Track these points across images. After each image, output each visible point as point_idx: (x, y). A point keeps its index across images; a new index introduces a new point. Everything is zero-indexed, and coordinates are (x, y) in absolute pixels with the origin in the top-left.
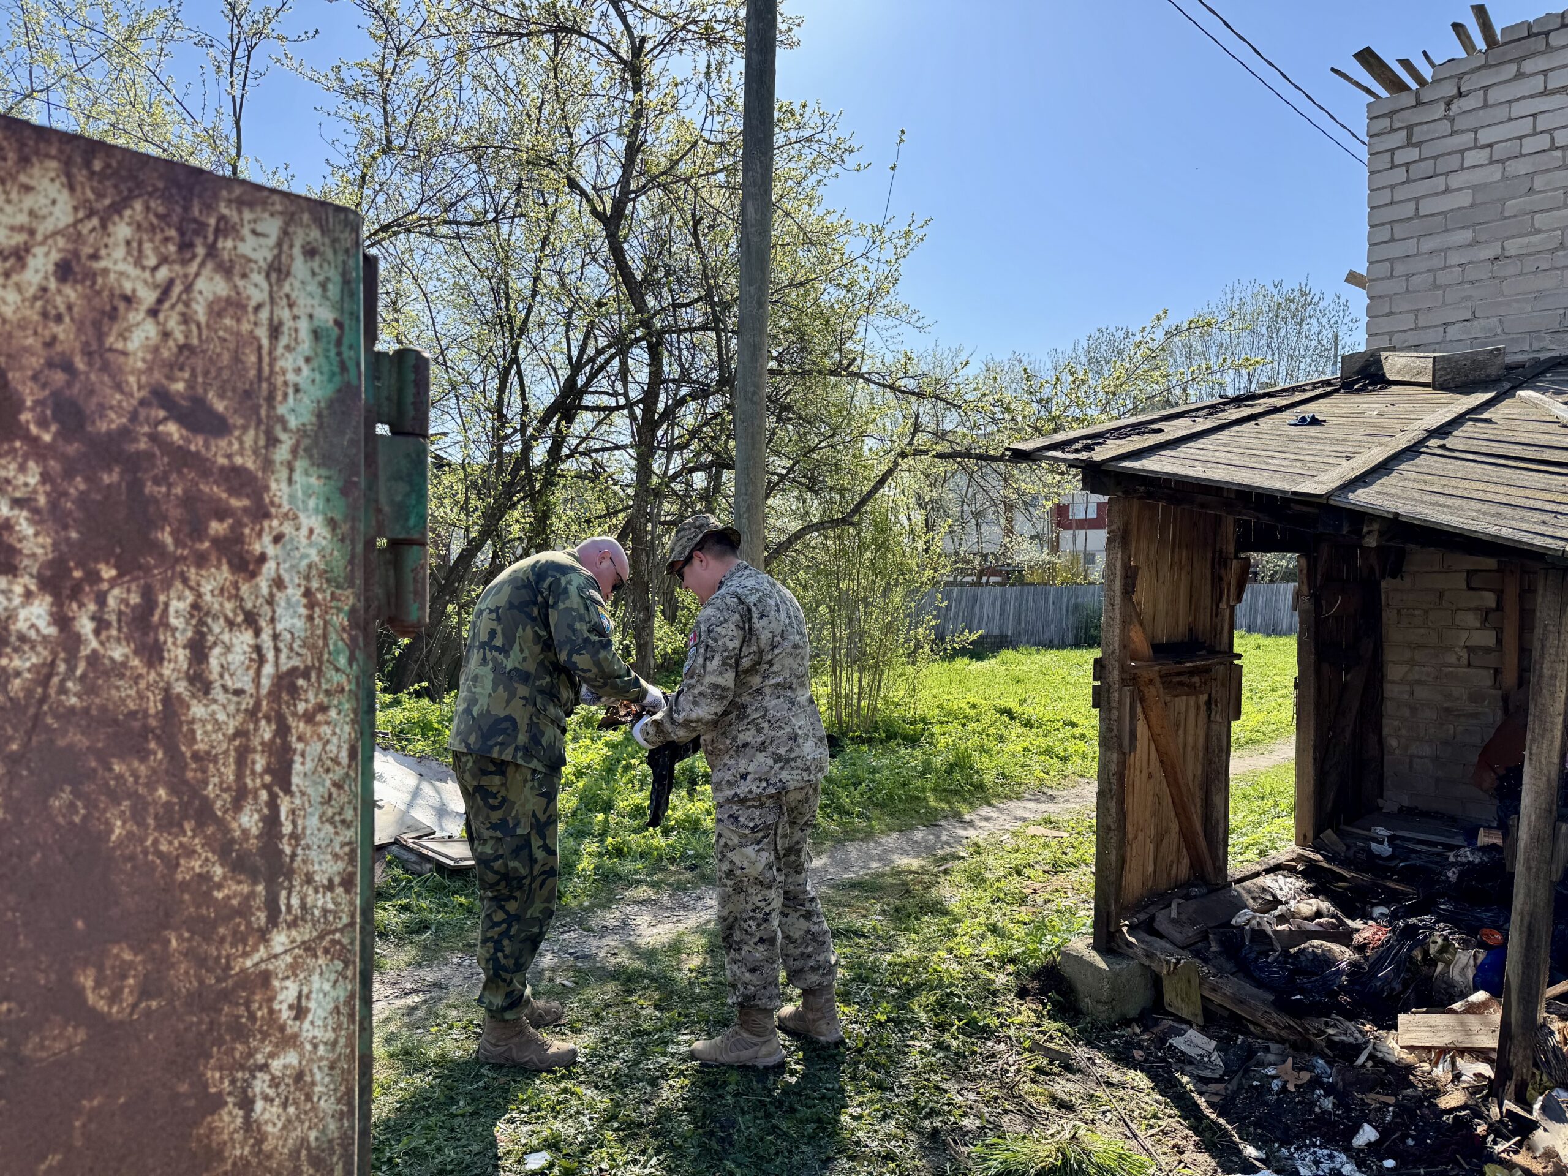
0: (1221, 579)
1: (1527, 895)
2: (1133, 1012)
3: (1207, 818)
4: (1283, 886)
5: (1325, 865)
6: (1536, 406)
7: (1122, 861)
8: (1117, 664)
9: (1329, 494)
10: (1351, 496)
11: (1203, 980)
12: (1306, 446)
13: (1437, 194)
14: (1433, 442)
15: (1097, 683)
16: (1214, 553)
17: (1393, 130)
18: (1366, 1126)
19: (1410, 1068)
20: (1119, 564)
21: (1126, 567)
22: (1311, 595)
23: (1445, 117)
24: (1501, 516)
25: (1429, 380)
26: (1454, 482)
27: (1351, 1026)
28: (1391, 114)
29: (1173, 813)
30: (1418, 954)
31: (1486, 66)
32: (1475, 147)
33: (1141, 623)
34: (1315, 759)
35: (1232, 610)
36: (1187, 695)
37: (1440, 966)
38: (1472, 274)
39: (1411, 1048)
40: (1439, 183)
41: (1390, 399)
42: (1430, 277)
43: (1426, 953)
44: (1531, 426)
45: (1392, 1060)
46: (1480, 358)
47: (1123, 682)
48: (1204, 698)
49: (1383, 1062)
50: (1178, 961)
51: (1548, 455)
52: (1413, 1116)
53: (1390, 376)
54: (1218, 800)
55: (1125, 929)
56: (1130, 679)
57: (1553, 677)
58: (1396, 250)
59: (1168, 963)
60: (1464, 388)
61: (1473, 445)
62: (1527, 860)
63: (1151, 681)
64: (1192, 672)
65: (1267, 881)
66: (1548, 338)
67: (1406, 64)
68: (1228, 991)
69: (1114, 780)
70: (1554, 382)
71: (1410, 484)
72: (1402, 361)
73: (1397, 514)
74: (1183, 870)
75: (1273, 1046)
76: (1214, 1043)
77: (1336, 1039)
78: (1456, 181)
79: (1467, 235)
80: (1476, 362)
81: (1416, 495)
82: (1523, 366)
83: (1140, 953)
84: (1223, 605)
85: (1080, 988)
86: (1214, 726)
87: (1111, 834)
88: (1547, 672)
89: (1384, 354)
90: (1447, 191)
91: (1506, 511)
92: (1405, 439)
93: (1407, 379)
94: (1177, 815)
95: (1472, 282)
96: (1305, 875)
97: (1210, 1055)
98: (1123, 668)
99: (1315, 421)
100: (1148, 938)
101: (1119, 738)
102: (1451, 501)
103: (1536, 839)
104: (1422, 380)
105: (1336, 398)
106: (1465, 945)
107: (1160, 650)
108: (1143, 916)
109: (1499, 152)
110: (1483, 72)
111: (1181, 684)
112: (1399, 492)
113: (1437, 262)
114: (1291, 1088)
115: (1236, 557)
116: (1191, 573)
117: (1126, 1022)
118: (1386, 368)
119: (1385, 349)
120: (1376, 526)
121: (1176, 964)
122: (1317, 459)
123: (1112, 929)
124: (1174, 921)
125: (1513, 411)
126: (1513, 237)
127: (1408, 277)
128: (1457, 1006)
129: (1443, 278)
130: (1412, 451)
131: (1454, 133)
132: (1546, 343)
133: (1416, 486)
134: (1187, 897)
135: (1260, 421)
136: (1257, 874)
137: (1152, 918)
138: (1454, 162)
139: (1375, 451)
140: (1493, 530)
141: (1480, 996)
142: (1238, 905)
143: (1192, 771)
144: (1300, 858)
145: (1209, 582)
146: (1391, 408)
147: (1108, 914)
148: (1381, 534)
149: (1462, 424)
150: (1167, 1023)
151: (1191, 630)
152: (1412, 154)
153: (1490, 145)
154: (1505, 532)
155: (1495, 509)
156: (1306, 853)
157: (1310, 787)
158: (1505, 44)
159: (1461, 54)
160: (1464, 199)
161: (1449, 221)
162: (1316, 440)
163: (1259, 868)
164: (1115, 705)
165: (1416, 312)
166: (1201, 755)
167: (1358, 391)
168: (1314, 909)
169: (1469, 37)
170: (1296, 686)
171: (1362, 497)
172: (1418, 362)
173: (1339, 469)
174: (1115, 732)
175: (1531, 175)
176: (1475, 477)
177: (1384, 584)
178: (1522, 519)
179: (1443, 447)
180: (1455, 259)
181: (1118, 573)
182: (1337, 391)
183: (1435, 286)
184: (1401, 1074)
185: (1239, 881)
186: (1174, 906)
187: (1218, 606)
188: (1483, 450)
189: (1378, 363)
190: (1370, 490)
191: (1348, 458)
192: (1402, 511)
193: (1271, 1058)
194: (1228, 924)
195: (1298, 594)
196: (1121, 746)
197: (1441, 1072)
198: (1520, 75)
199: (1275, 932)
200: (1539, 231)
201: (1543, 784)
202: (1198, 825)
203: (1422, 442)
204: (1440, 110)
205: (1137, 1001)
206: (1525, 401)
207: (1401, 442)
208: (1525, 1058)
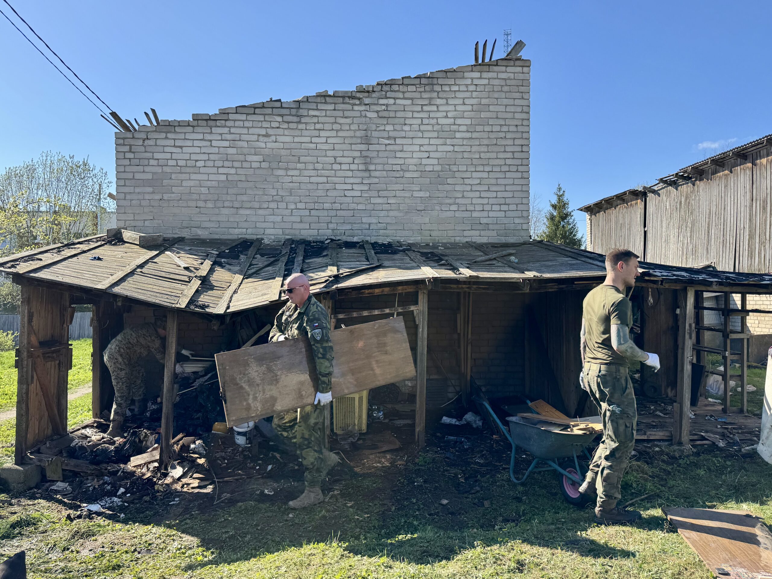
0: (64, 315)
1: (166, 407)
2: (33, 484)
3: (59, 410)
4: (88, 432)
5: (105, 423)
6: (171, 258)
7: (27, 427)
8: (26, 350)
9: (106, 289)
10: (113, 289)
11: (62, 463)
12: (97, 269)
13: (140, 172)
14: (139, 270)
15: (17, 358)
16: (61, 305)
17: (124, 145)
18: (121, 488)
19: (135, 472)
20: (26, 311)
21: (29, 312)
22: (97, 320)
23: (143, 145)
24: (156, 296)
25: (138, 243)
26: (144, 285)
27: (116, 465)
28: (124, 139)
29: (45, 409)
30: (137, 440)
31: (156, 131)
32: (153, 159)
33: (35, 334)
34: (100, 384)
35: (68, 326)
36: (51, 361)
37: (144, 443)
38: (153, 203)
39: (134, 467)
40: (141, 168)
41: (125, 250)
42: (138, 202)
43: (140, 439)
44: (169, 265)
45: (129, 471)
46: (155, 237)
47: (29, 357)
48: (57, 362)
49: (126, 472)
50: (52, 459)
51: (172, 276)
52: (135, 483)
53: (125, 240)
54: (63, 402)
55: (28, 454)
56: (31, 355)
57: (172, 342)
58: (126, 190)
59: (48, 461)
60: (149, 248)
61: (150, 272)
62: (166, 397)
63: (39, 356)
64: (53, 352)
65: (83, 431)
66: (178, 230)
67: (128, 121)
68: (72, 464)
69: (24, 396)
70: (177, 248)
71: (131, 285)
72: (130, 234)
73: (127, 296)
74: (49, 431)
75: (89, 478)
76: (67, 484)
77: (111, 470)
78: (147, 169)
79: (150, 189)
80: (153, 239)
81: (133, 289)
82: (169, 240)
83: (35, 461)
84: (65, 326)
85: (10, 481)
86: (61, 373)
87: (23, 417)
88: (170, 341)
89: (123, 230)
90: (144, 172)
91: (158, 295)
92: (130, 268)
93: (131, 241)
94: (47, 410)
95: (153, 206)
96: (97, 427)
97: (66, 488)
98: (28, 351)
99: (99, 259)
100: (39, 455)
101: (27, 379)
102: (143, 291)
103: (168, 391)
104: (136, 243)
105: (107, 247)
106: (152, 434)
107: (42, 344)
108: (35, 449)
109: (161, 162)
110: (154, 133)
111: (49, 357)
112: (128, 288)
113: (141, 197)
114: (97, 487)
115: (70, 307)
116: (52, 313)
117: (31, 489)
118: (124, 236)
119: (123, 228)
120: (121, 299)
121: (51, 461)
122: (101, 275)
123: (23, 455)
124: (47, 448)
125: (164, 259)
126: (166, 193)
127: (131, 200)
128: (148, 451)
129: (144, 203)
130: (132, 273)
131: (146, 152)
132: (177, 232)
133: (133, 286)
134: (52, 440)
135: (79, 256)
136: (79, 430)
137: (39, 449)
138: (146, 162)
139: (120, 273)
140: (154, 301)
141: (156, 445)
142: (72, 439)
143: (53, 390)
144: (95, 422)
145: (59, 316)
146: (125, 254)
147: (22, 449)
148: (122, 301)
149: (148, 263)
150: (48, 484)
151: (52, 336)
152: (131, 155)
153: (158, 159)
154: (157, 301)
155: (155, 294)
156: (97, 420)
157: (98, 394)
158: (162, 125)
159: (148, 124)
160: (149, 176)
161: (145, 183)
162: (100, 267)
163: (79, 427)
164: (25, 366)
165: (134, 214)
166: (56, 384)
167: (114, 245)
168: (101, 437)
169: (150, 119)
170: (92, 356)
171: (117, 290)
172: (135, 235)
173: (109, 280)
174: (25, 377)
175: (171, 173)
176: (151, 283)
177: (124, 315)
178: (162, 297)
179: (141, 272)
180: (147, 197)
181: (26, 315)
182: (106, 244)
183: (140, 205)
184: (133, 473)
185: (72, 433)
186: (47, 443)
187: (63, 326)
188: (153, 274)
189: (121, 233)
190: (119, 287)
191: (112, 275)
192: (128, 295)
193: (89, 481)
194: (69, 446)
195: (92, 320)
196: (27, 382)
197: (144, 470)
198: (166, 138)
199: (87, 446)
200: (173, 193)
201: (170, 374)
202: (56, 411)
203: (135, 270)
204: (141, 142)
205: (35, 479)
206: (167, 255)
207: (128, 270)
208: (167, 456)
